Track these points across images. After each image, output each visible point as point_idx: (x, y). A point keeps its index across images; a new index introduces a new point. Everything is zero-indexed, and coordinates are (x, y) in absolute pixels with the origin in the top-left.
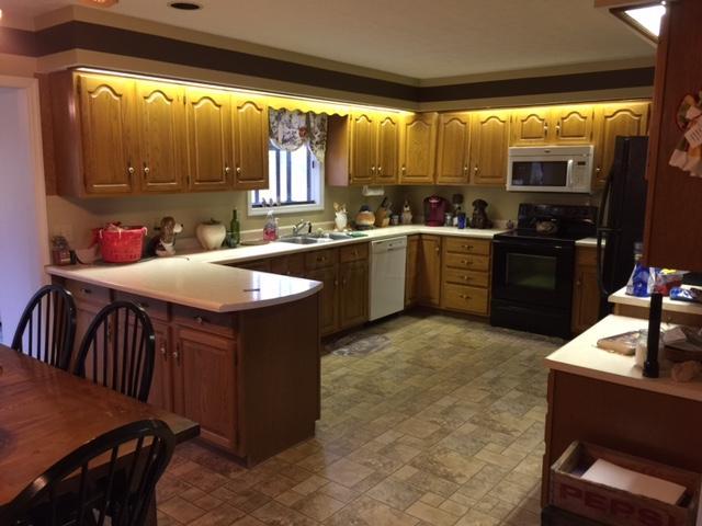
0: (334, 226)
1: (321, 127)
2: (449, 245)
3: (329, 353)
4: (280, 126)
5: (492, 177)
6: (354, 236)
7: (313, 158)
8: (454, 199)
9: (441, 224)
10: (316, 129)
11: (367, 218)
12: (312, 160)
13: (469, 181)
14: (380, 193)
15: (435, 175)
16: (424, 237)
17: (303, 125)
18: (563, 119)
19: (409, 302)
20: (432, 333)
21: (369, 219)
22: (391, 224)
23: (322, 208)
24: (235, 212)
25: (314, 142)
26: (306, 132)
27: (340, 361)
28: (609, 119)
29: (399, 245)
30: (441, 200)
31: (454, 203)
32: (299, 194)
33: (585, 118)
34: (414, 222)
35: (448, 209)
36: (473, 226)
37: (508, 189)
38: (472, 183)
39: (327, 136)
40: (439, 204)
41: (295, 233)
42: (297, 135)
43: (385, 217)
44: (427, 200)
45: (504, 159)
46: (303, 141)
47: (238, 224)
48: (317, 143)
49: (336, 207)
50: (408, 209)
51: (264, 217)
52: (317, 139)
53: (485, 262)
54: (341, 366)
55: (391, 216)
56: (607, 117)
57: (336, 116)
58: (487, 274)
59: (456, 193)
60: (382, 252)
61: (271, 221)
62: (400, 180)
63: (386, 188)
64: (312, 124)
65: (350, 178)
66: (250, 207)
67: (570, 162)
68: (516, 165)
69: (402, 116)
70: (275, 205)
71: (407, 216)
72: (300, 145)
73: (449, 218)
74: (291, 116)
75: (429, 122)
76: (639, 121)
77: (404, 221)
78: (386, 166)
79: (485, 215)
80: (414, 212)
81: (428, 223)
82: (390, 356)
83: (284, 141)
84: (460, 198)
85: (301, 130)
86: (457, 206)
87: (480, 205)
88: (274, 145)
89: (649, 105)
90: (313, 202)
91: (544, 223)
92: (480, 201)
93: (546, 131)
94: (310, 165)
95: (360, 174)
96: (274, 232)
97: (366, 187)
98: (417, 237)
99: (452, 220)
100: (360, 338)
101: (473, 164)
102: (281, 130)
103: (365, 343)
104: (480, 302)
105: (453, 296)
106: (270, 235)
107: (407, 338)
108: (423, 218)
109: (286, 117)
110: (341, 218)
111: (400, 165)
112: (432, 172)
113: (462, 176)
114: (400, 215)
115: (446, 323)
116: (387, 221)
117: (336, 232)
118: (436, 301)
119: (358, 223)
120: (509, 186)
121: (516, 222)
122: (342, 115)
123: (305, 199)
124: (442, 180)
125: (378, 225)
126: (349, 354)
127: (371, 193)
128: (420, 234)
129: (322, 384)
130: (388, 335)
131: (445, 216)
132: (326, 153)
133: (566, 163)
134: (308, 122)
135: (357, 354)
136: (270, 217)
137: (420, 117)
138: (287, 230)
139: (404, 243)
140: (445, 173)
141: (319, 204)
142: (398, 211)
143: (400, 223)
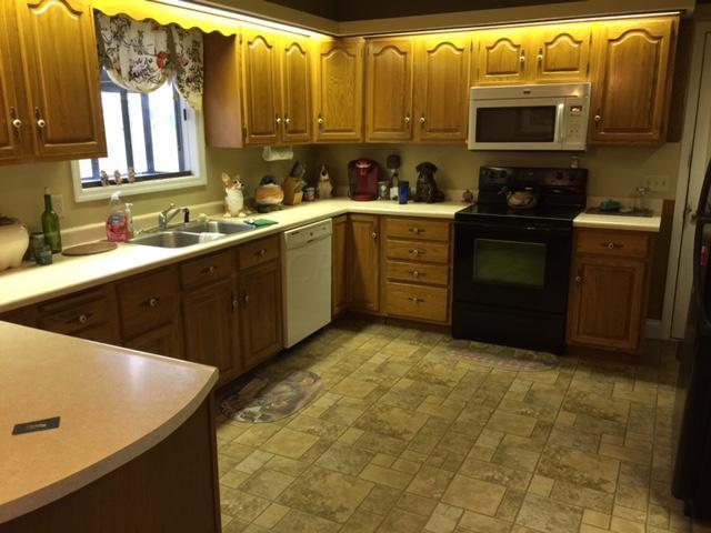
0: (224, 209)
1: (193, 53)
2: (391, 229)
3: (229, 417)
4: (123, 49)
5: (445, 130)
6: (258, 226)
7: (184, 104)
8: (388, 163)
9: (373, 197)
10: (186, 57)
11: (274, 194)
12: (183, 107)
13: (412, 137)
14: (288, 156)
15: (364, 129)
16: (353, 217)
17: (163, 48)
18: (547, 44)
19: (337, 309)
20: (378, 360)
21: (275, 195)
22: (305, 200)
23: (203, 181)
24: (47, 198)
25: (184, 77)
26: (169, 62)
27: (249, 435)
28: (614, 44)
29: (322, 232)
30: (373, 164)
31: (389, 167)
32: (166, 161)
33: (579, 42)
34: (335, 195)
35: (382, 176)
36: (418, 199)
37: (470, 148)
38: (417, 140)
39: (204, 69)
40: (369, 170)
41: (163, 225)
42: (154, 65)
43: (297, 191)
44: (353, 164)
45: (463, 104)
46: (166, 76)
47: (56, 219)
48: (188, 80)
49: (226, 179)
50: (326, 177)
51: (105, 202)
52: (188, 74)
53: (442, 252)
54: (252, 447)
55: (304, 190)
56: (611, 41)
57: (216, 34)
58: (446, 268)
59: (391, 153)
60: (300, 246)
61: (118, 210)
62: (315, 138)
63: (296, 150)
64: (178, 49)
65: (244, 136)
66: (77, 186)
67: (561, 106)
68: (481, 112)
69: (315, 42)
70: (125, 181)
71: (326, 187)
72: (160, 82)
73: (383, 188)
74: (140, 33)
75: (352, 51)
76: (658, 46)
77: (321, 193)
78: (295, 115)
79: (434, 184)
80: (335, 181)
81: (355, 196)
82: (327, 415)
83: (133, 76)
84: (396, 161)
85: (160, 56)
86: (393, 171)
87: (427, 170)
88: (114, 80)
89: (673, 23)
90: (189, 173)
91: (518, 194)
92: (427, 164)
93: (523, 63)
94: (180, 115)
95: (260, 128)
96: (125, 227)
97: (267, 148)
98: (344, 218)
99: (388, 191)
100: (276, 380)
101: (417, 113)
102: (125, 56)
103: (284, 390)
104: (436, 305)
105: (399, 298)
106: (119, 233)
107: (346, 373)
108: (347, 189)
109: (131, 35)
110: (234, 197)
111: (315, 114)
112: (359, 124)
113: (402, 130)
114: (316, 186)
115: (393, 338)
116: (299, 196)
117: (227, 219)
118: (374, 306)
119: (258, 201)
120: (472, 143)
121: (476, 193)
122: (226, 33)
123: (176, 169)
124: (374, 136)
125: (288, 203)
126: (264, 418)
127: (275, 157)
128: (348, 214)
129: (224, 502)
130: (317, 369)
131: (378, 186)
132: (204, 96)
133: (554, 109)
134: (171, 45)
135: (274, 417)
136: (115, 202)
137: (339, 43)
138: (148, 220)
139: (329, 230)
140: (377, 127)
141: (199, 175)
142: (312, 181)
143: (317, 197)
